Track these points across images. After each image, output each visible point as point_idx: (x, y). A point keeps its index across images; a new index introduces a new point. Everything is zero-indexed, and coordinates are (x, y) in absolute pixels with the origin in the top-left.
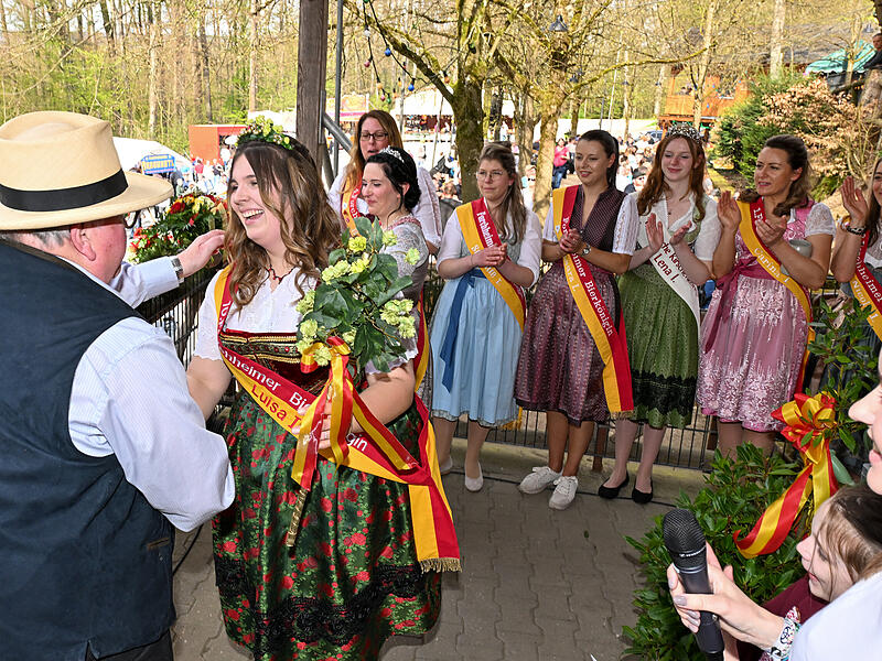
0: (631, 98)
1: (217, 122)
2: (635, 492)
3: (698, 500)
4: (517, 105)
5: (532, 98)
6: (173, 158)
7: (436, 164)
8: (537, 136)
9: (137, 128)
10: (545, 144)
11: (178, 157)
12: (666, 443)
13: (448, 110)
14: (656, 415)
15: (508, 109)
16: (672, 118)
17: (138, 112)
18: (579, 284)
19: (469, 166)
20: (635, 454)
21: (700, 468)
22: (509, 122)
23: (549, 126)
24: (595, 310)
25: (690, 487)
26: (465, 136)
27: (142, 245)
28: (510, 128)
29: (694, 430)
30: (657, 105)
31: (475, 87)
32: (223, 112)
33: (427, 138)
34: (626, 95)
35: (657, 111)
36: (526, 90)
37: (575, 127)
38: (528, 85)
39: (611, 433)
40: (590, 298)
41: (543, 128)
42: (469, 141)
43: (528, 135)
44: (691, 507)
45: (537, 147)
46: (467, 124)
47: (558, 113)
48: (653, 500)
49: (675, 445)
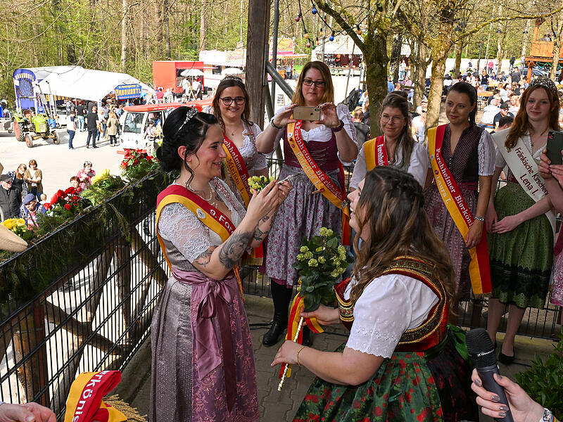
0: (503, 43)
1: (175, 58)
2: (501, 355)
3: (548, 362)
4: (412, 48)
5: (426, 45)
6: (140, 87)
7: (348, 95)
8: (429, 74)
9: (111, 63)
10: (435, 81)
11: (144, 86)
12: (525, 318)
13: (358, 51)
14: (521, 299)
15: (406, 51)
16: (535, 60)
17: (112, 50)
18: (451, 199)
19: (375, 99)
20: (502, 327)
21: (551, 338)
22: (406, 60)
23: (438, 68)
24: (464, 217)
25: (543, 352)
26: (373, 76)
27: (130, 163)
28: (407, 65)
29: (547, 309)
30: (524, 49)
31: (382, 38)
32: (179, 50)
33: (340, 73)
34: (500, 41)
35: (523, 53)
36: (420, 39)
37: (458, 65)
38: (422, 35)
39: (484, 310)
40: (459, 208)
41: (433, 69)
42: (376, 80)
43: (421, 73)
44: (543, 367)
45: (428, 82)
46: (374, 68)
47: (445, 57)
48: (515, 361)
49: (533, 320)
